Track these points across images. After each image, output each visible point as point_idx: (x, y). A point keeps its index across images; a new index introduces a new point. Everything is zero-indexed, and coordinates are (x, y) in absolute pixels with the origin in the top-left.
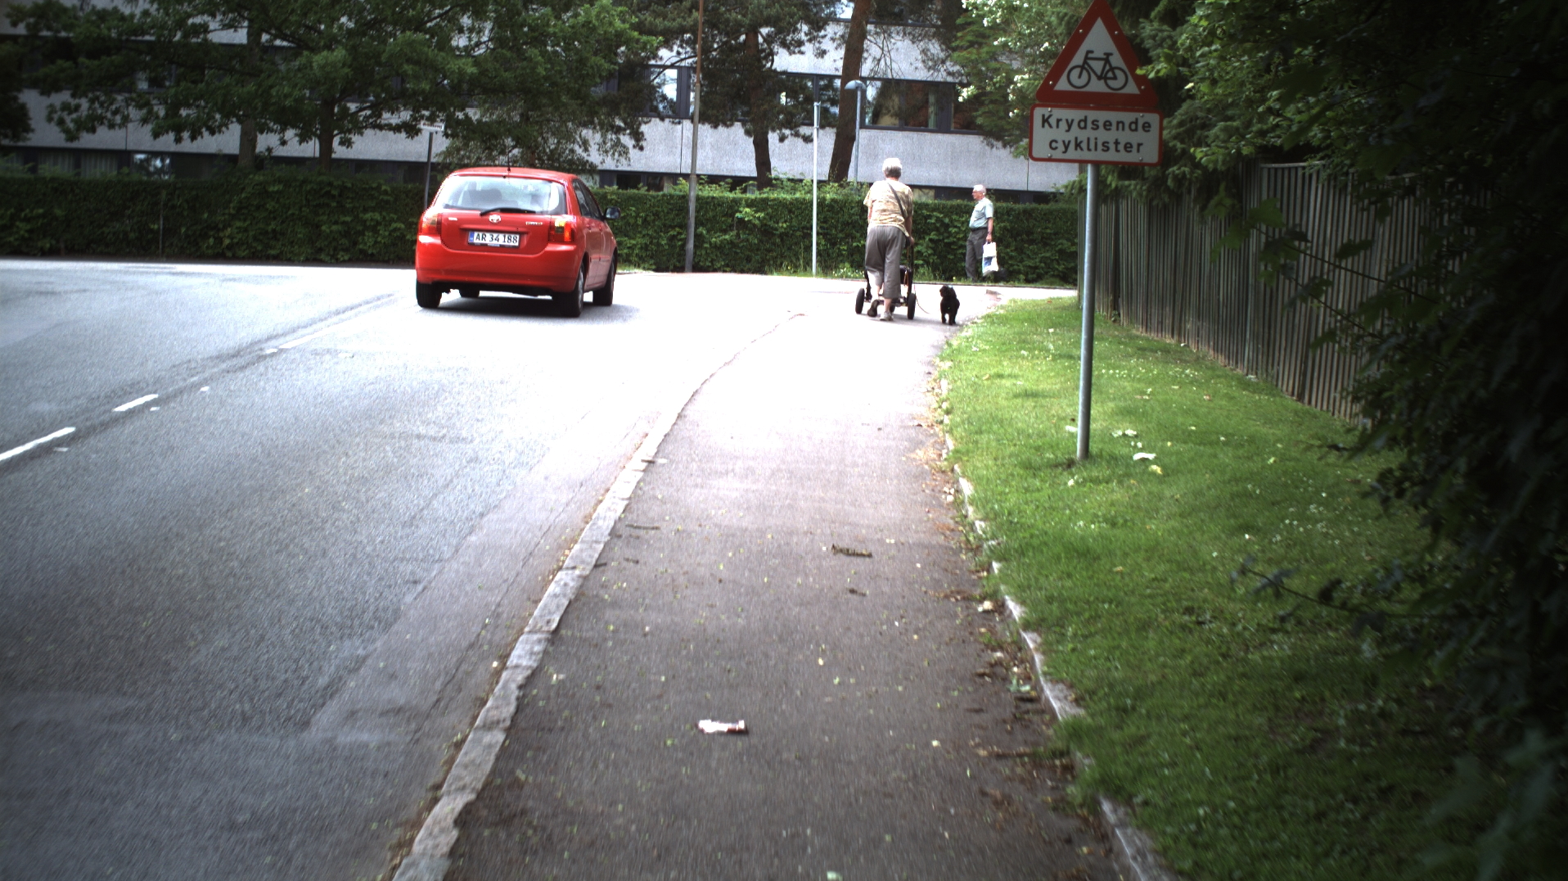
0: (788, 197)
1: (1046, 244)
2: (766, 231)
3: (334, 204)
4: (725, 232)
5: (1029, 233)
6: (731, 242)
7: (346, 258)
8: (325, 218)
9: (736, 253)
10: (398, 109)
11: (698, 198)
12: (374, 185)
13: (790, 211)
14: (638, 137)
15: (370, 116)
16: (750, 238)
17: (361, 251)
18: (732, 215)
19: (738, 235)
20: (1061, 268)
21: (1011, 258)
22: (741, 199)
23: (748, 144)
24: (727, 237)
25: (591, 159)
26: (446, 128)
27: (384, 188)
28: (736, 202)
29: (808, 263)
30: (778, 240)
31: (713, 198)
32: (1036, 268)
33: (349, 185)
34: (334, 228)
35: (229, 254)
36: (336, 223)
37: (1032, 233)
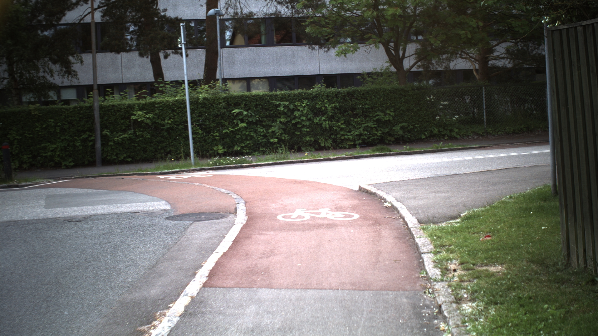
0: (171, 99)
1: (366, 116)
2: (155, 127)
4: (124, 131)
5: (353, 109)
6: (130, 139)
9: (135, 147)
11: (101, 107)
13: (173, 111)
16: (145, 134)
18: (129, 118)
19: (135, 132)
20: (379, 133)
21: (342, 129)
22: (134, 105)
24: (126, 135)
28: (131, 107)
30: (166, 134)
31: (113, 106)
32: (361, 135)
37: (355, 109)
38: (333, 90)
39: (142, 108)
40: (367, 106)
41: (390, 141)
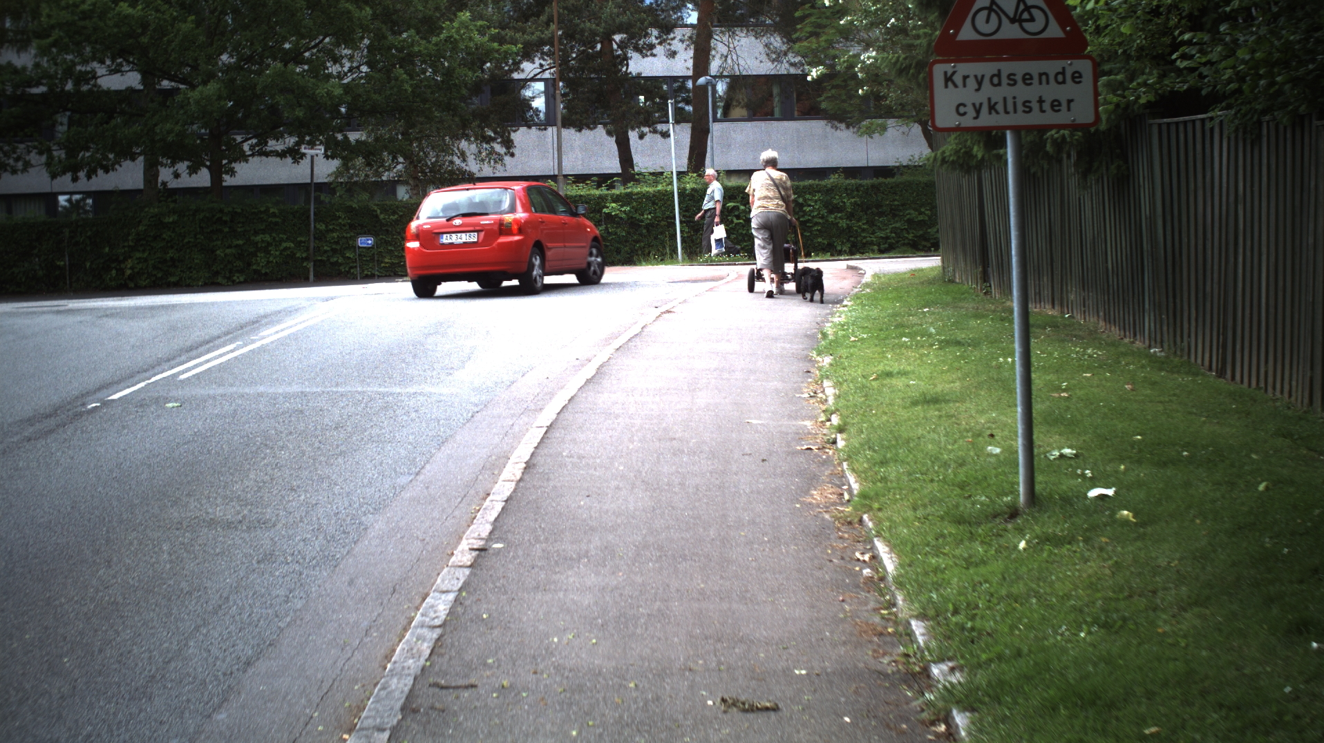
0: (651, 190)
1: (894, 216)
2: (633, 224)
3: (226, 230)
5: (879, 206)
7: (242, 279)
8: (219, 243)
10: (282, 137)
12: (262, 209)
13: (654, 203)
14: (508, 144)
15: (257, 145)
16: (618, 230)
17: (256, 271)
18: (600, 211)
19: (607, 229)
21: (864, 230)
22: (607, 195)
23: (611, 144)
25: (467, 168)
26: (326, 151)
27: (272, 210)
28: (602, 198)
29: (675, 250)
30: (644, 231)
31: (581, 196)
32: (887, 238)
33: (239, 211)
34: (228, 251)
35: (132, 285)
36: (230, 247)
37: (881, 206)
38: (853, 181)
39: (616, 199)
40: (896, 203)
41: (925, 246)
